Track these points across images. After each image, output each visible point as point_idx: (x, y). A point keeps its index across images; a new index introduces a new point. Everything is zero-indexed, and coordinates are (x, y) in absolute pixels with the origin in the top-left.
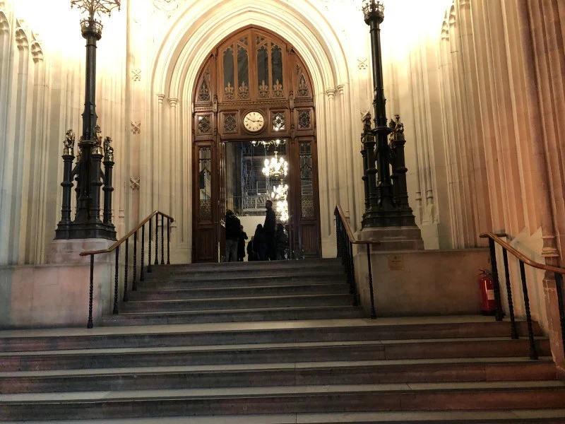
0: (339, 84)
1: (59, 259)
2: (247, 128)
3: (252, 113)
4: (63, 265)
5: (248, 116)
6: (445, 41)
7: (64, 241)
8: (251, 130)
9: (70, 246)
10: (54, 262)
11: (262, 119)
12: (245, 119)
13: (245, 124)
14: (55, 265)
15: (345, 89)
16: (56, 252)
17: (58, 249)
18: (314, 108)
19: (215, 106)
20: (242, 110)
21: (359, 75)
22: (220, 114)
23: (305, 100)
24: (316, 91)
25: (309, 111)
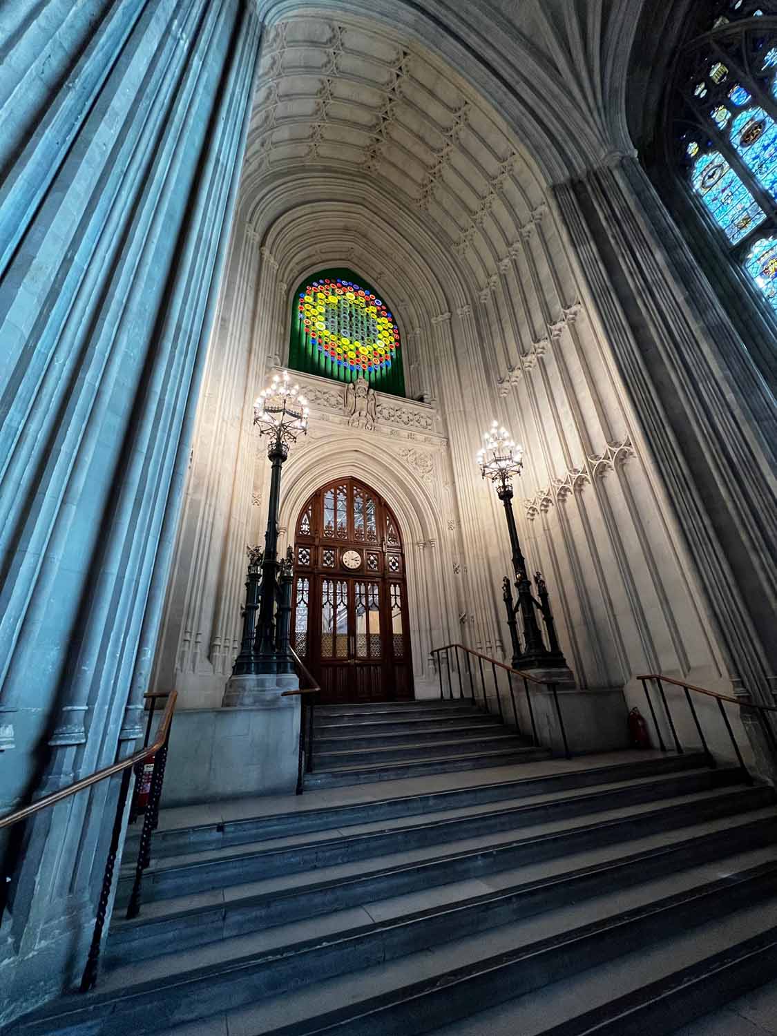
0: (430, 537)
1: (247, 701)
2: (346, 564)
3: (350, 552)
4: (254, 708)
5: (347, 553)
7: (253, 676)
8: (350, 567)
9: (261, 684)
10: (242, 704)
11: (359, 558)
12: (345, 556)
13: (344, 560)
14: (243, 708)
15: (437, 543)
16: (244, 689)
17: (247, 688)
18: (403, 556)
19: (317, 540)
20: (342, 548)
21: (450, 534)
22: (321, 548)
23: (394, 547)
24: (405, 541)
25: (398, 556)
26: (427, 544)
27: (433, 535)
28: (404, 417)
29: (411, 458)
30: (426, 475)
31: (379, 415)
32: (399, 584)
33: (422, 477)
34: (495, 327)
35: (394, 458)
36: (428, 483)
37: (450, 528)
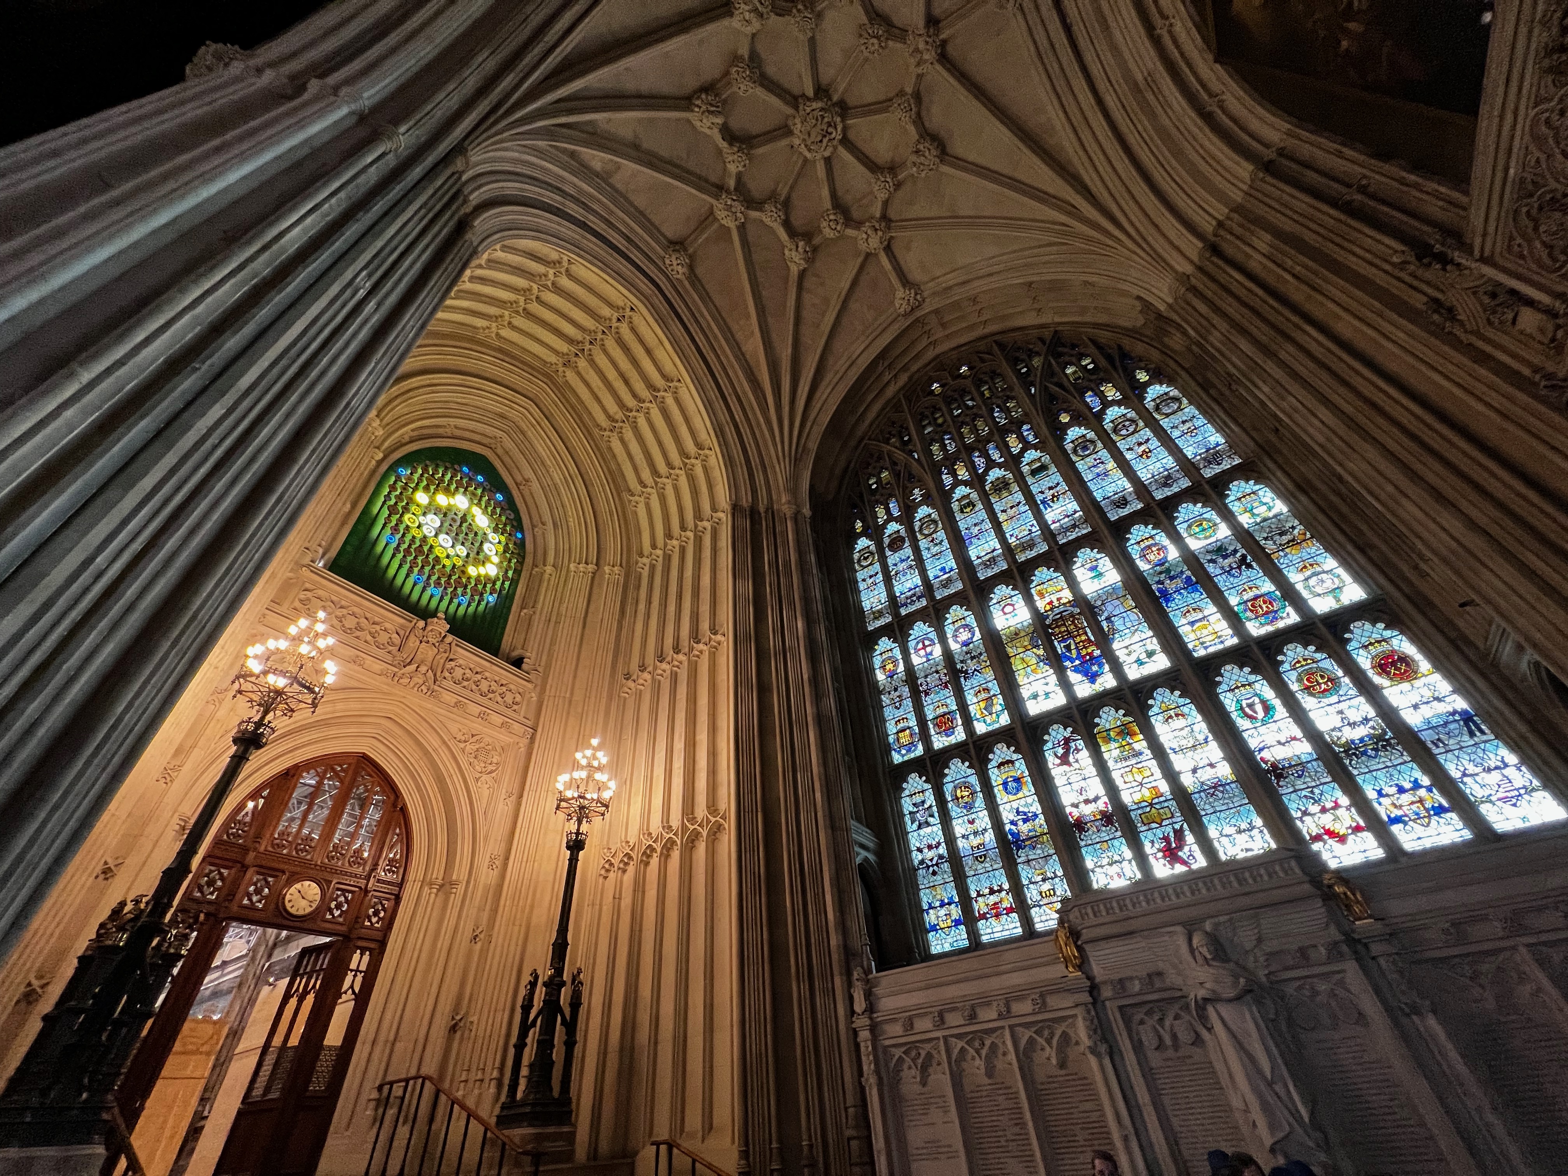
0: (454, 877)
2: (288, 906)
3: (306, 883)
5: (298, 886)
6: (601, 880)
8: (293, 911)
11: (318, 897)
12: (293, 890)
13: (288, 897)
15: (461, 888)
18: (398, 898)
19: (252, 855)
20: (293, 874)
21: (486, 876)
22: (251, 871)
23: (389, 883)
24: (411, 876)
25: (388, 899)
26: (446, 886)
27: (460, 872)
28: (484, 686)
29: (470, 748)
30: (485, 777)
31: (447, 674)
32: (371, 950)
33: (477, 780)
34: (642, 606)
35: (444, 742)
36: (483, 790)
37: (491, 866)
